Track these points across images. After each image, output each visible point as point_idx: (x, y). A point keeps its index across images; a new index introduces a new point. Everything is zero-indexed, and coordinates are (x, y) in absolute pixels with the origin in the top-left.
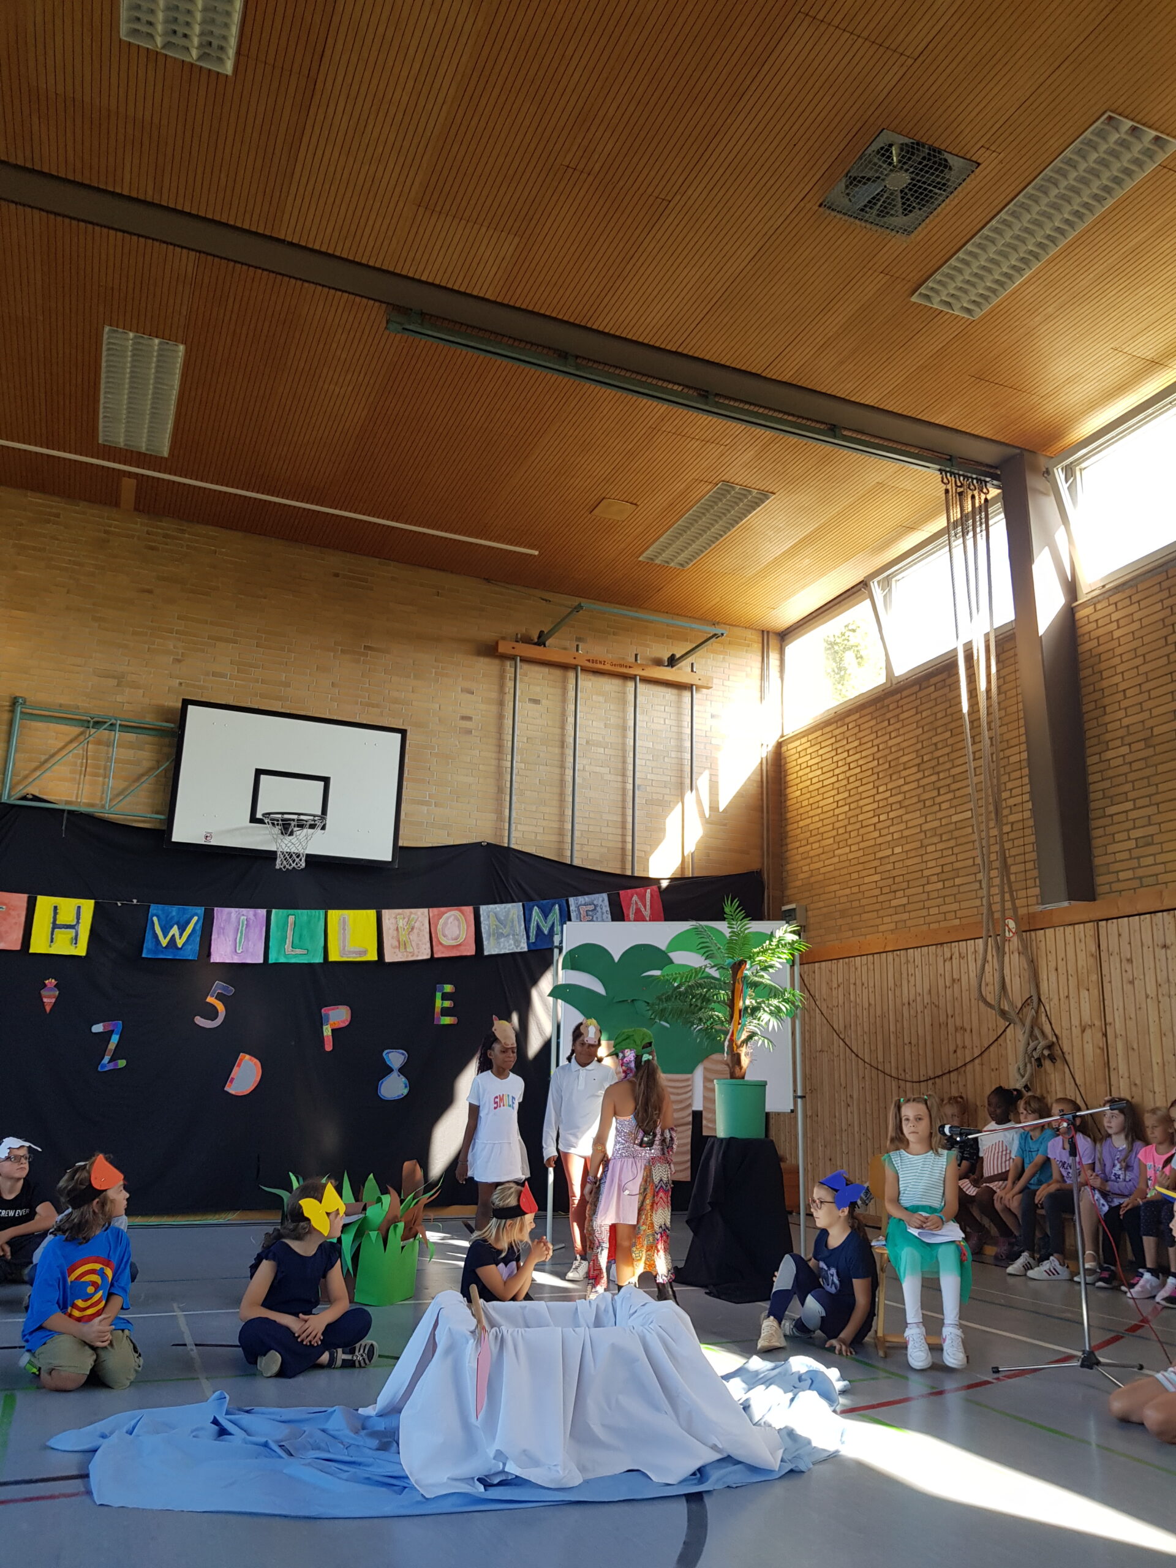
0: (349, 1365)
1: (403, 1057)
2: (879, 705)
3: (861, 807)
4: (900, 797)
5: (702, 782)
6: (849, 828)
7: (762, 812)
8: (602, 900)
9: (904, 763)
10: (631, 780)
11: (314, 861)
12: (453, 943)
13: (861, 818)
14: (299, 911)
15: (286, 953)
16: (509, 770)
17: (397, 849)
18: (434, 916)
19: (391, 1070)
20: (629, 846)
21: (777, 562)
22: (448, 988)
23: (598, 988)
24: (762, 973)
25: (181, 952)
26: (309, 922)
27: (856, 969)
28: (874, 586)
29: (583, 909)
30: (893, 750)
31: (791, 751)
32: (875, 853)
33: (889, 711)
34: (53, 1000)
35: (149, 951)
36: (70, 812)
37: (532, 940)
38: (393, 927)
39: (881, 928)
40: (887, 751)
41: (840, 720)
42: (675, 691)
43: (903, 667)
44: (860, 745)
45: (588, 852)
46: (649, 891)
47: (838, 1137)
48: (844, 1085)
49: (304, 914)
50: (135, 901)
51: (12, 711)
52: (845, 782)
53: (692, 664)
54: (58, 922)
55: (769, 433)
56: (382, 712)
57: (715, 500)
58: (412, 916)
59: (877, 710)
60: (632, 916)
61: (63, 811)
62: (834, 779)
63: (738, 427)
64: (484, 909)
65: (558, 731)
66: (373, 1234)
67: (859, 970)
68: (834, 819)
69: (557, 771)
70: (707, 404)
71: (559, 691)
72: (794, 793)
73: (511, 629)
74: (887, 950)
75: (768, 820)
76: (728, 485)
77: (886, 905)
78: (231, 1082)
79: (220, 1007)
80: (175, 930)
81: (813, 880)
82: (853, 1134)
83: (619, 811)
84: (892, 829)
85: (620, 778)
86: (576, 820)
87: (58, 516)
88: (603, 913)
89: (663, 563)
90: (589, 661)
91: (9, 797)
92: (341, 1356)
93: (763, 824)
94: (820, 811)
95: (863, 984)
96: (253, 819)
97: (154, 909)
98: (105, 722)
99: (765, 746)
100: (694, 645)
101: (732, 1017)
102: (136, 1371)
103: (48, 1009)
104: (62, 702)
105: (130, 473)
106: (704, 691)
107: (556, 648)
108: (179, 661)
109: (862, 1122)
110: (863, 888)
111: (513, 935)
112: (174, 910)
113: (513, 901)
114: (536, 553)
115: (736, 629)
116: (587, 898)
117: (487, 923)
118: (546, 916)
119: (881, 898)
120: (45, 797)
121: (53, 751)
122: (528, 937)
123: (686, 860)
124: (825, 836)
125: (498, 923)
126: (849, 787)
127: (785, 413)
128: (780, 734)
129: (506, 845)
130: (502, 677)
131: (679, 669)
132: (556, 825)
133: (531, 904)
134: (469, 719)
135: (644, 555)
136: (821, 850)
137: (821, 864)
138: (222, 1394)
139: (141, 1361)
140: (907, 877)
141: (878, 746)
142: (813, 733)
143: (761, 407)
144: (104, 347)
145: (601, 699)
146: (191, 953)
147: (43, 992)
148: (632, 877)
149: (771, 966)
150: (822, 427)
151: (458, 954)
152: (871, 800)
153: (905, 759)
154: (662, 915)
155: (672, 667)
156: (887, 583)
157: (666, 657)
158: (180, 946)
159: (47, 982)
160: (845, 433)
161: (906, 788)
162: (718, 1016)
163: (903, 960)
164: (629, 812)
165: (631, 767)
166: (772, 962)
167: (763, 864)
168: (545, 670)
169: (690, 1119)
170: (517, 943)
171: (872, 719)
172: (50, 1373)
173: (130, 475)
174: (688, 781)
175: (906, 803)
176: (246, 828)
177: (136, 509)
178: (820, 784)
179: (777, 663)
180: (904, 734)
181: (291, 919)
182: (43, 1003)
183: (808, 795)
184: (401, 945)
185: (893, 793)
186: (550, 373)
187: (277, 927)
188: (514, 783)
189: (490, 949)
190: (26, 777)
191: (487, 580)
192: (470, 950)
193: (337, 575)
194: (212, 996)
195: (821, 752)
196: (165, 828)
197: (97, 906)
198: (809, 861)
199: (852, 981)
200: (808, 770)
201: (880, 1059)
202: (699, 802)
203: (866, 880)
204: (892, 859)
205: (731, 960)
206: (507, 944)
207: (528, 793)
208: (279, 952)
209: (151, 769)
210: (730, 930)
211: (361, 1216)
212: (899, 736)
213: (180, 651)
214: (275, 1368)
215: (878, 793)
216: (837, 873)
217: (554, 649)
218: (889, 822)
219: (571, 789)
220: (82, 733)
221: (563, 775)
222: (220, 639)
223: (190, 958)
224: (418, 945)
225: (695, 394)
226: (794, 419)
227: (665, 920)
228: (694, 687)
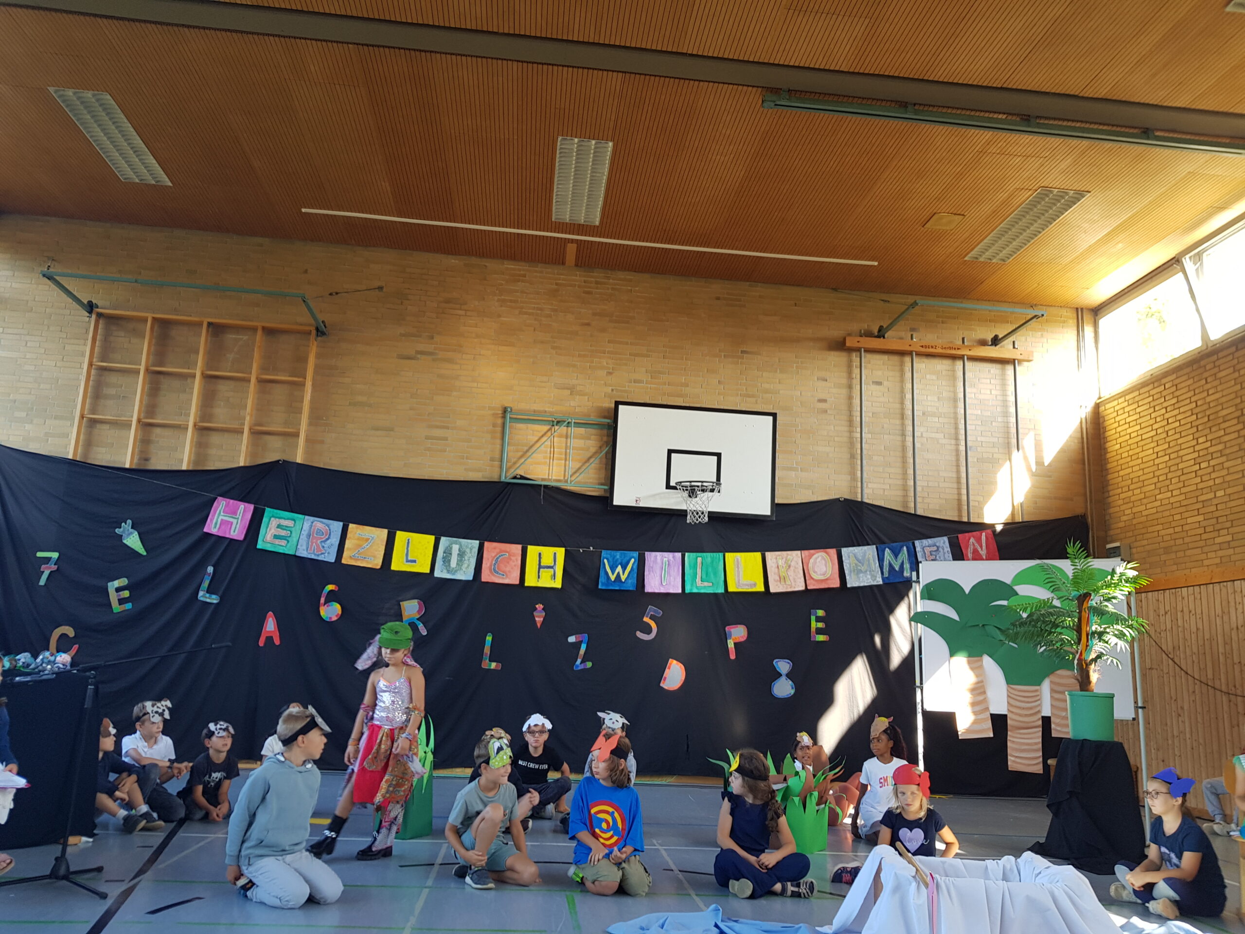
0: (796, 895)
1: (789, 665)
2: (1195, 367)
3: (1182, 457)
4: (1221, 447)
5: (1027, 442)
6: (1170, 476)
7: (1084, 464)
8: (943, 542)
9: (1223, 417)
10: (963, 443)
11: (713, 516)
12: (822, 578)
13: (1181, 466)
14: (705, 554)
15: (699, 585)
16: (859, 439)
17: (775, 506)
18: (805, 557)
19: (780, 675)
20: (964, 498)
21: (1091, 250)
22: (820, 613)
23: (953, 614)
24: (1106, 603)
25: (625, 585)
26: (712, 562)
27: (1183, 598)
28: (1187, 262)
29: (927, 550)
30: (1211, 406)
31: (1108, 411)
32: (1197, 497)
33: (1206, 371)
34: (542, 619)
35: (603, 584)
36: (546, 487)
37: (886, 575)
38: (775, 565)
39: (1206, 562)
40: (1205, 407)
41: (1157, 381)
42: (998, 366)
43: (1218, 332)
44: (1178, 402)
45: (929, 504)
46: (984, 534)
47: (1170, 742)
48: (1174, 698)
49: (708, 556)
50: (591, 548)
51: (504, 417)
52: (1164, 435)
53: (1014, 342)
54: (542, 564)
55: (1085, 143)
56: (757, 401)
57: (1034, 204)
58: (789, 557)
59: (1193, 370)
60: (970, 555)
61: (541, 486)
62: (1154, 433)
63: (1057, 141)
64: (845, 551)
65: (898, 406)
66: (797, 799)
67: (1186, 598)
68: (1155, 468)
69: (899, 438)
70: (1029, 126)
71: (897, 374)
72: (1113, 447)
73: (855, 327)
74: (1213, 582)
75: (1089, 470)
76: (1046, 191)
77: (1209, 542)
78: (665, 680)
79: (653, 624)
80: (619, 569)
81: (1135, 522)
82: (1185, 740)
83: (954, 469)
84: (1213, 476)
85: (953, 442)
86: (918, 478)
87: (524, 276)
88: (944, 553)
89: (987, 260)
90: (922, 346)
91: (506, 478)
92: (790, 888)
93: (1085, 474)
94: (1140, 461)
95: (1190, 612)
96: (668, 486)
97: (604, 553)
98: (565, 421)
99: (1083, 407)
100: (1017, 326)
101: (1080, 640)
102: (649, 886)
103: (539, 625)
104: (536, 409)
105: (572, 240)
106: (1025, 364)
107: (893, 339)
108: (610, 373)
109: (1194, 730)
110: (1186, 528)
111: (870, 571)
112: (618, 555)
113: (868, 545)
114: (876, 264)
115: (1052, 309)
116: (930, 541)
117: (848, 561)
118: (896, 555)
119: (1204, 536)
120: (528, 476)
121: (531, 444)
122: (882, 573)
123: (1016, 507)
124: (1146, 483)
125: (857, 562)
126: (1168, 439)
127: (1100, 124)
128: (1098, 396)
129: (860, 500)
130: (850, 366)
131: (1001, 347)
132: (900, 482)
133: (883, 546)
134: (825, 401)
135: (970, 255)
136: (1142, 496)
137: (1143, 507)
138: (716, 907)
139: (650, 879)
140: (1231, 517)
141: (1196, 402)
142: (1130, 393)
143: (1078, 121)
144: (558, 152)
145: (934, 377)
146: (631, 586)
147: (535, 614)
148: (969, 523)
149: (1114, 598)
150: (1135, 131)
151: (826, 586)
152: (1191, 450)
153: (1224, 412)
154: (997, 554)
155: (996, 346)
156: (1199, 257)
157: (989, 337)
158: (623, 580)
159: (537, 606)
160: (1158, 134)
161: (1226, 438)
162: (1067, 639)
163: (1230, 591)
164: (963, 469)
165: (963, 432)
166: (1115, 595)
167: (1087, 508)
168: (885, 357)
169: (1040, 722)
170: (874, 577)
171: (1189, 379)
172: (593, 883)
173: (572, 241)
174: (1014, 441)
175: (1228, 451)
176: (664, 493)
177: (576, 265)
178: (1139, 438)
179: (1093, 335)
180: (1222, 391)
181: (699, 559)
182: (535, 621)
183: (1128, 448)
184: (782, 579)
185: (1213, 444)
186: (892, 120)
187: (690, 566)
188: (864, 451)
189: (852, 582)
190: (515, 463)
191: (835, 289)
192: (836, 583)
193: (718, 299)
194: (647, 617)
195: (1138, 410)
196: (608, 495)
197: (567, 554)
198: (1131, 505)
199: (1179, 608)
200: (1127, 426)
201: (1210, 676)
202: (1026, 458)
203: (1189, 520)
204: (1215, 502)
205: (1076, 593)
206: (865, 579)
207: (875, 458)
208: (692, 585)
209: (595, 453)
210: (1073, 567)
211: (785, 785)
212: (1217, 392)
213: (611, 367)
214: (749, 892)
215: (1197, 444)
216: (1160, 515)
217: (892, 340)
218: (1210, 470)
219: (912, 452)
220: (550, 429)
221: (904, 441)
222: (636, 355)
223: (631, 589)
224: (794, 579)
225: (1018, 119)
226: (1109, 128)
227: (1000, 559)
228: (1016, 361)
